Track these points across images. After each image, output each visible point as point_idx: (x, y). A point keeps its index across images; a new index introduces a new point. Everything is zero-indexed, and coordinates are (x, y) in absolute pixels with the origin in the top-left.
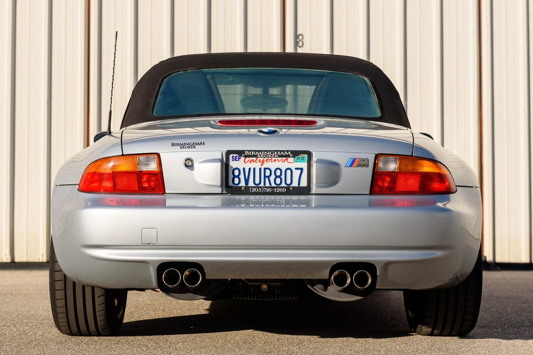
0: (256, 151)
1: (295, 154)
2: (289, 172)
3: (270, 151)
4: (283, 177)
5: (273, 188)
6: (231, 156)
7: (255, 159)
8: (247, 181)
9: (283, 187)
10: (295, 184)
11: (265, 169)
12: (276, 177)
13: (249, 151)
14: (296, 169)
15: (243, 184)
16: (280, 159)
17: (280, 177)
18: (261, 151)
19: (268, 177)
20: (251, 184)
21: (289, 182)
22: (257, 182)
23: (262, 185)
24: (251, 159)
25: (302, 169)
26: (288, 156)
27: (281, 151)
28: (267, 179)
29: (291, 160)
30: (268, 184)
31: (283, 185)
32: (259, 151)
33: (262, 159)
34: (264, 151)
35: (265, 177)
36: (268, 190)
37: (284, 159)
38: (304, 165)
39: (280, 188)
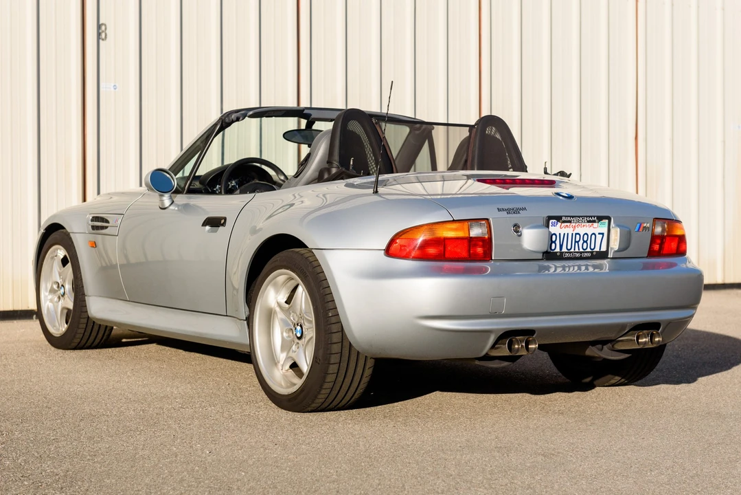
0: (571, 217)
1: (600, 218)
2: (593, 236)
3: (581, 217)
4: (589, 242)
5: (581, 253)
6: (551, 221)
7: (568, 224)
8: (561, 247)
9: (588, 252)
10: (597, 249)
11: (576, 234)
12: (584, 242)
13: (566, 216)
14: (599, 234)
15: (558, 250)
16: (588, 224)
17: (586, 242)
18: (575, 217)
19: (578, 242)
20: (564, 249)
21: (592, 247)
22: (569, 248)
23: (572, 250)
24: (566, 224)
25: (603, 234)
26: (594, 222)
27: (589, 217)
28: (577, 244)
29: (595, 225)
30: (577, 250)
31: (589, 250)
32: (573, 217)
33: (574, 224)
34: (577, 217)
35: (576, 242)
36: (578, 255)
37: (590, 224)
38: (605, 230)
39: (586, 252)
